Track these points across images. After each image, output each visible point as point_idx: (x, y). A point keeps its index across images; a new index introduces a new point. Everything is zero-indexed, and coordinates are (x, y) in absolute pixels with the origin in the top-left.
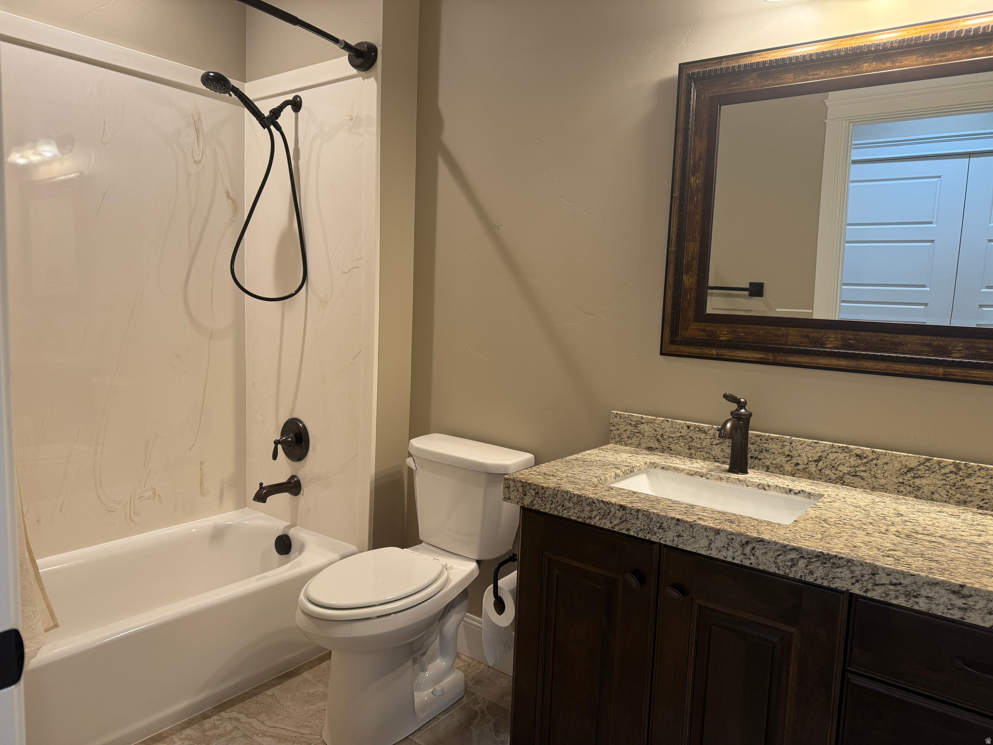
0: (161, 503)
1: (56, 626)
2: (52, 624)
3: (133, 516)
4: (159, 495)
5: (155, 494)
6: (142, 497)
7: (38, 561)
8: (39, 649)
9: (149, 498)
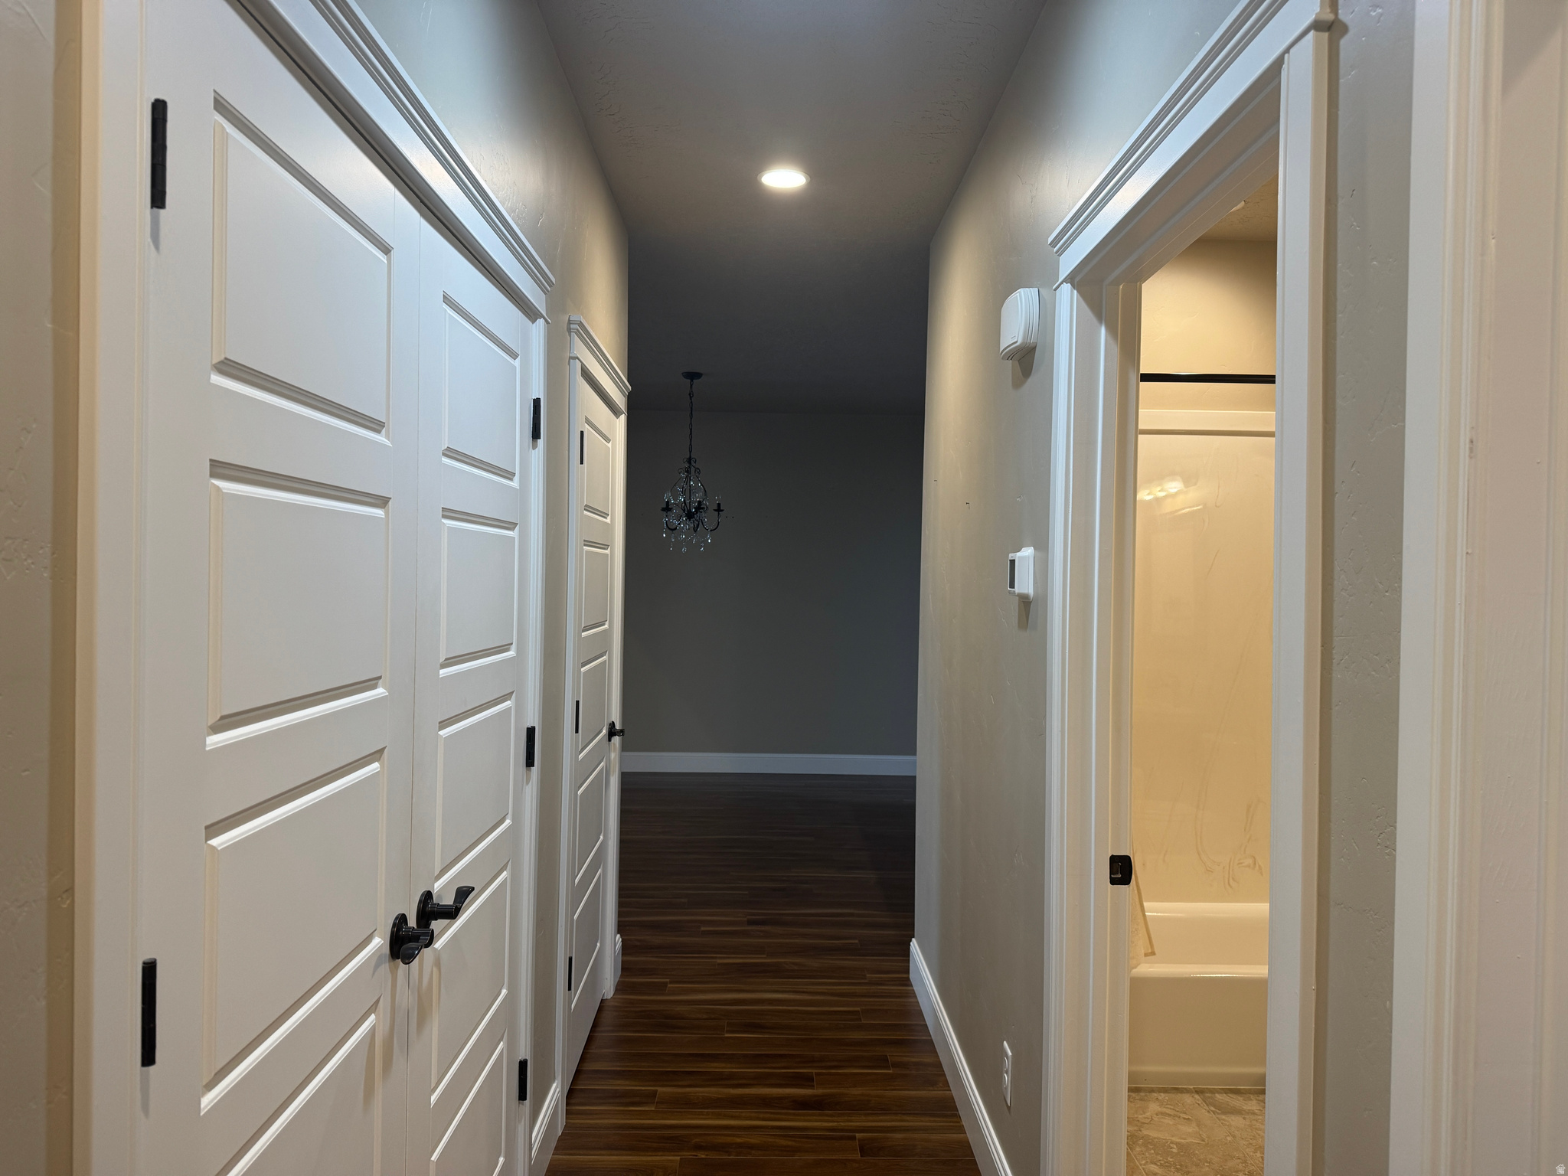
0: (1262, 875)
1: (1153, 953)
2: (1150, 951)
3: (1231, 881)
4: (1260, 866)
5: (1255, 864)
6: (1241, 863)
7: (1145, 904)
8: (1138, 965)
9: (1249, 866)
